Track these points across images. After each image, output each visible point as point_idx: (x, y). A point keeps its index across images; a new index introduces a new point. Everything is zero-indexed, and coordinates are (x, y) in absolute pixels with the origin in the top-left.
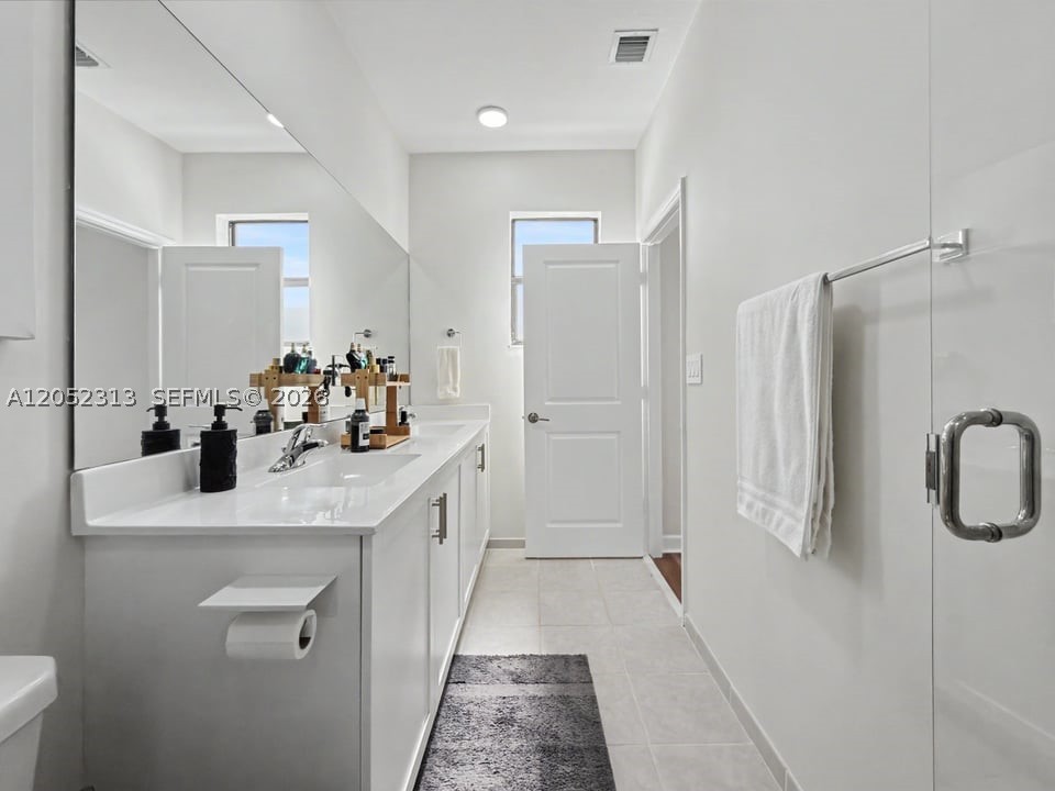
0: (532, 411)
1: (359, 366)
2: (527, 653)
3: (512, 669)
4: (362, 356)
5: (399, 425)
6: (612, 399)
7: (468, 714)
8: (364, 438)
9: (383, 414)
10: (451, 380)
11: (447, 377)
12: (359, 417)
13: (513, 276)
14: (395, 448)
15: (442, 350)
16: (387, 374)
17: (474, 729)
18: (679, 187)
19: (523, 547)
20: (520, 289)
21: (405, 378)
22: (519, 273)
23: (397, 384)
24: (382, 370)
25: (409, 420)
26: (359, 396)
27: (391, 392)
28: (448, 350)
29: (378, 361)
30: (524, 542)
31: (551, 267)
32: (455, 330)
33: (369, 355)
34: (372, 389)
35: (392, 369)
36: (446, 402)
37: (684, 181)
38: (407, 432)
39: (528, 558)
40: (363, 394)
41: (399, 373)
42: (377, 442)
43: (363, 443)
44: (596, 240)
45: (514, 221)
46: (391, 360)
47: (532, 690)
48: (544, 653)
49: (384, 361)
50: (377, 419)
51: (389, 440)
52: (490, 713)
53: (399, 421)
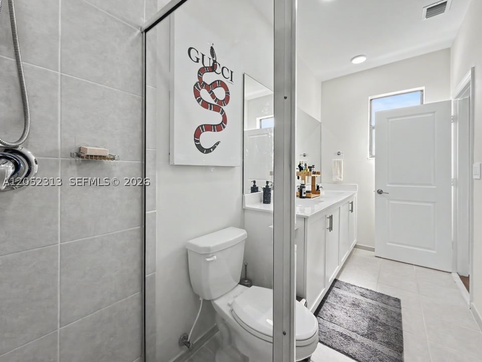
0: (380, 188)
1: (303, 169)
2: (369, 289)
3: (361, 291)
4: (303, 165)
5: (316, 190)
6: (431, 185)
7: (341, 298)
8: (304, 193)
9: (311, 186)
10: (339, 173)
11: (337, 172)
12: (302, 186)
13: (371, 125)
14: (314, 198)
15: (335, 161)
16: (312, 172)
17: (342, 302)
18: (470, 73)
19: (374, 251)
20: (374, 131)
21: (318, 173)
22: (373, 124)
23: (315, 175)
24: (310, 170)
25: (320, 189)
26: (302, 179)
27: (313, 178)
28: (337, 161)
29: (309, 167)
30: (374, 249)
31: (390, 120)
32: (341, 152)
33: (306, 165)
34: (307, 177)
35: (314, 170)
36: (336, 183)
37: (473, 70)
38: (319, 193)
39: (376, 257)
40: (304, 179)
41: (316, 171)
42: (308, 196)
43: (304, 195)
44: (422, 103)
45: (371, 100)
46: (313, 166)
47: (369, 301)
48: (378, 291)
49: (311, 167)
50: (308, 187)
51: (312, 195)
52: (350, 301)
53: (316, 189)
